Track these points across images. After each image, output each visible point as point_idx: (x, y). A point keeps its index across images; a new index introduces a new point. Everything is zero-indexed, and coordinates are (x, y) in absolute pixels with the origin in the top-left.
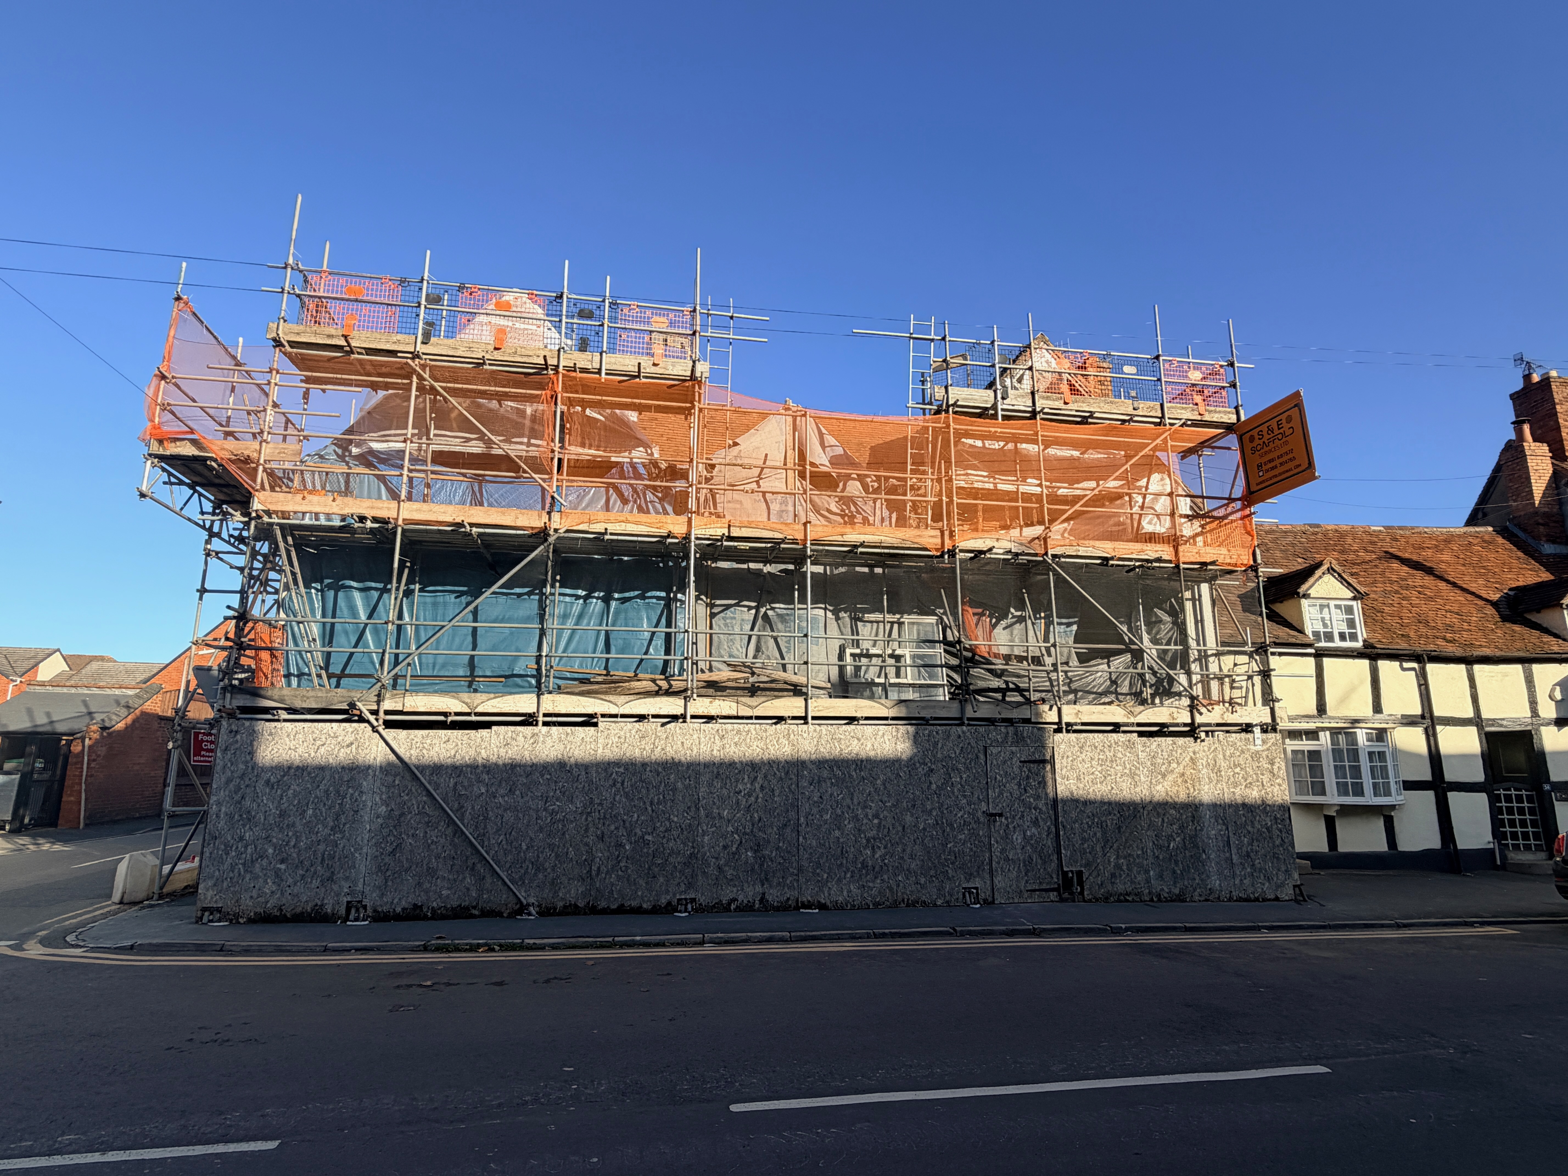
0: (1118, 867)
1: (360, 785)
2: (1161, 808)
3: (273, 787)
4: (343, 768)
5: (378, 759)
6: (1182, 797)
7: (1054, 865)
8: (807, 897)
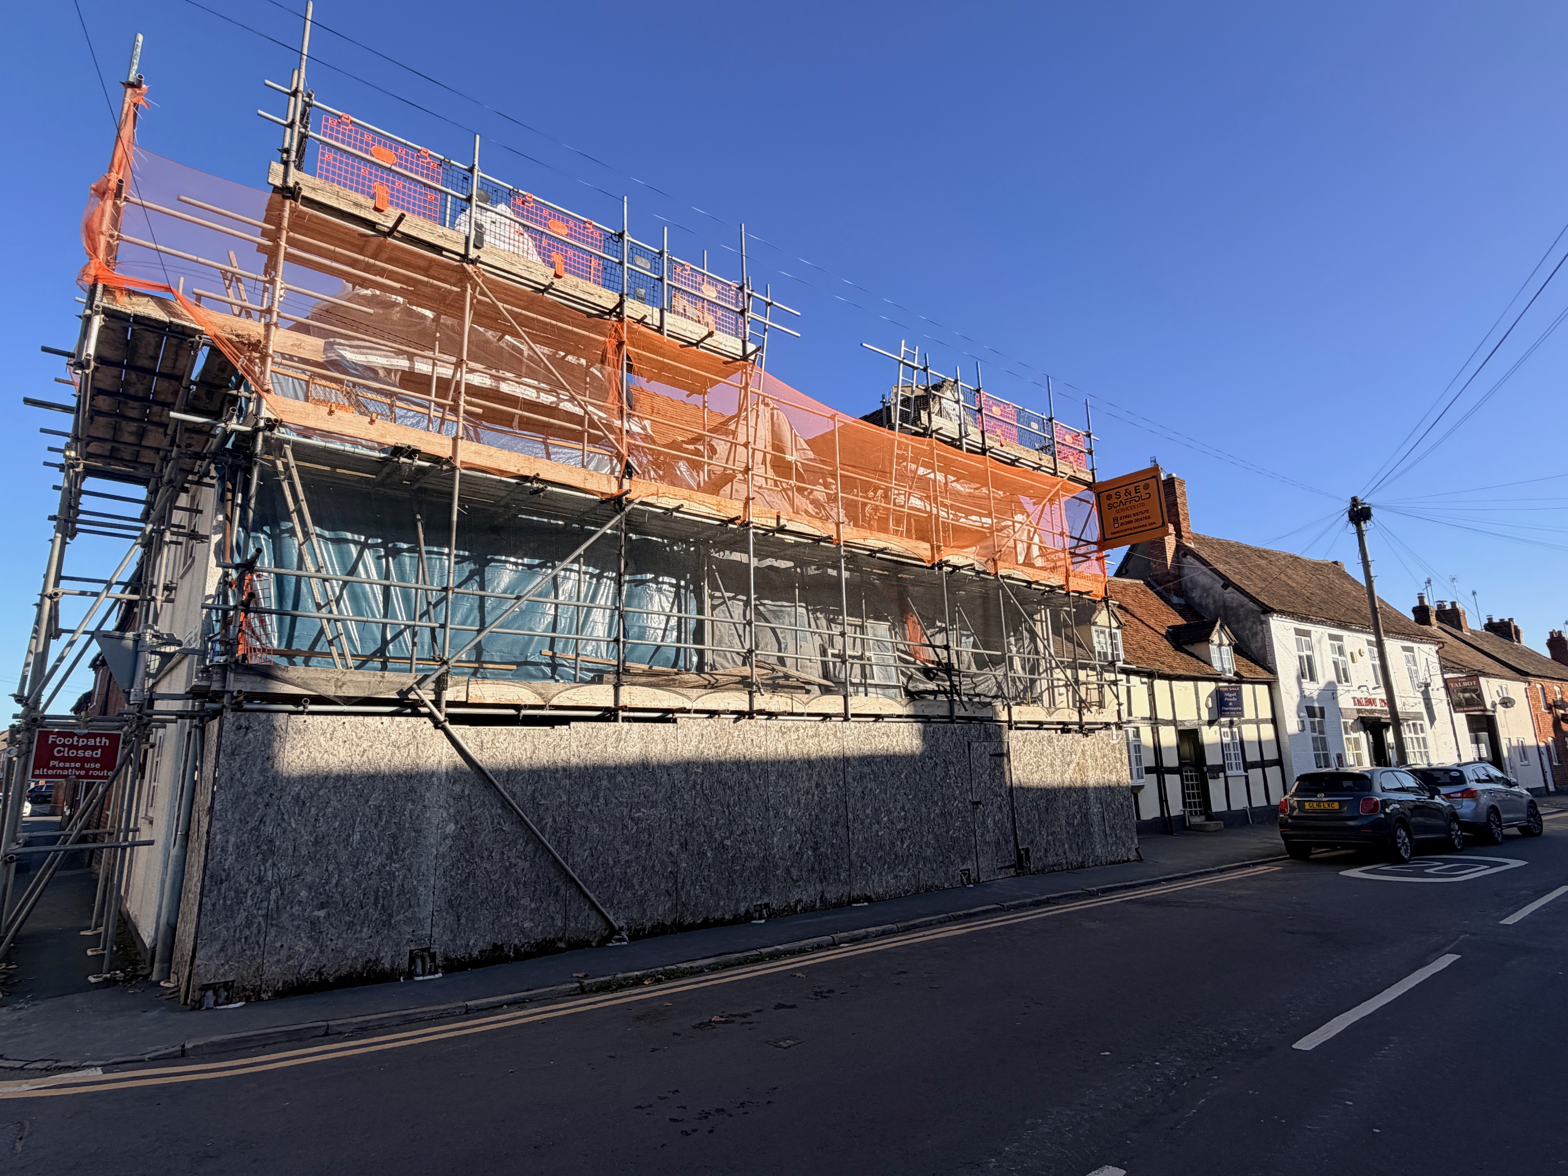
0: (1048, 842)
1: (422, 797)
2: (1070, 791)
3: (304, 803)
4: (399, 776)
5: (444, 763)
6: (1079, 784)
7: (1011, 845)
8: (856, 893)
